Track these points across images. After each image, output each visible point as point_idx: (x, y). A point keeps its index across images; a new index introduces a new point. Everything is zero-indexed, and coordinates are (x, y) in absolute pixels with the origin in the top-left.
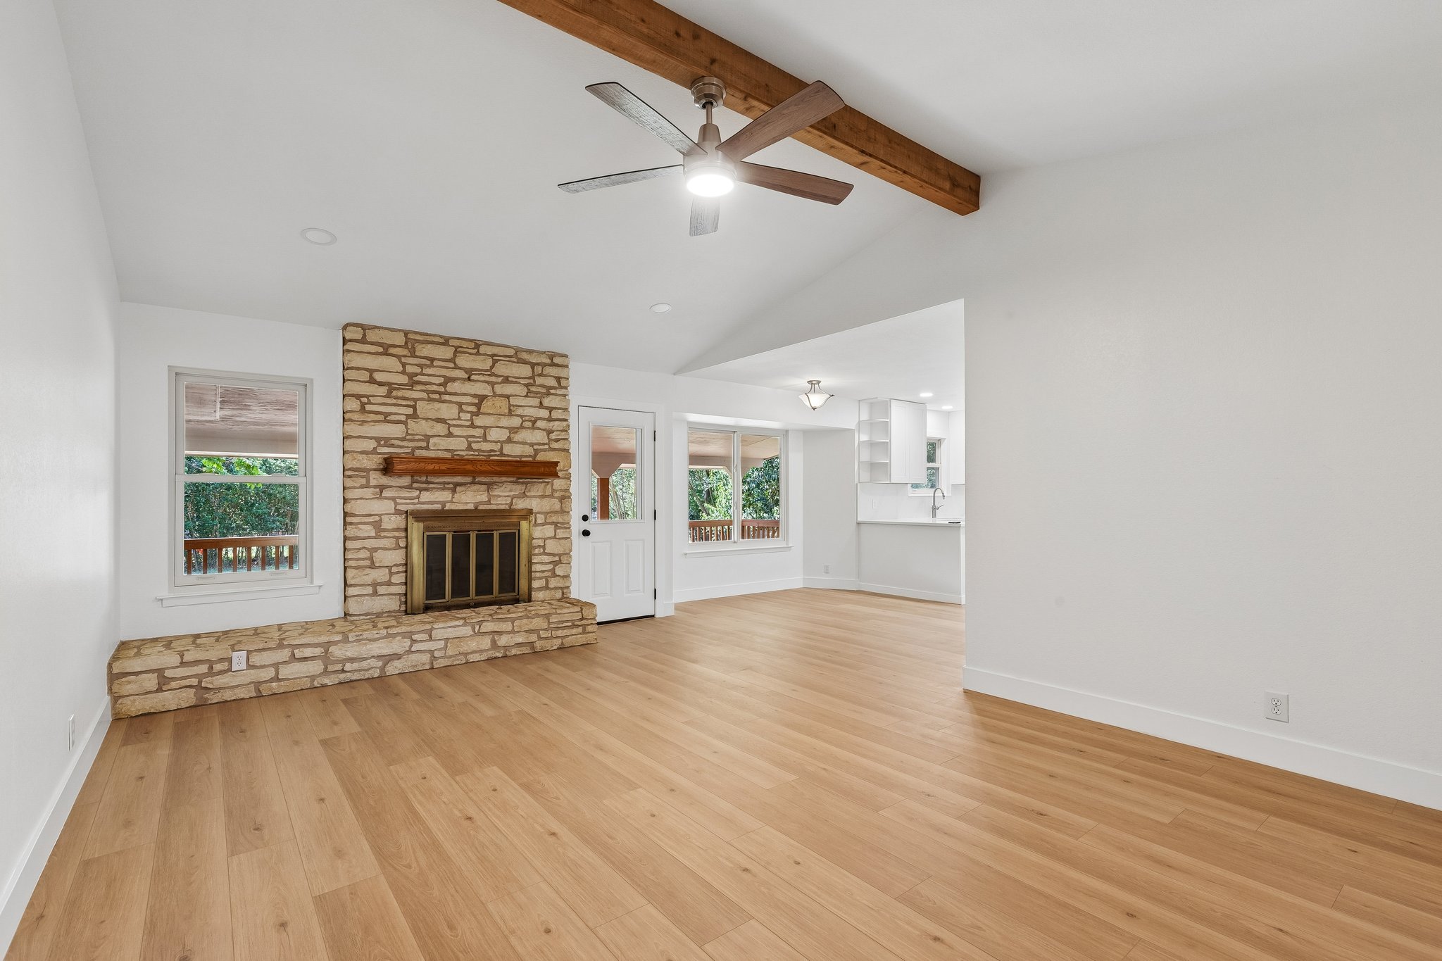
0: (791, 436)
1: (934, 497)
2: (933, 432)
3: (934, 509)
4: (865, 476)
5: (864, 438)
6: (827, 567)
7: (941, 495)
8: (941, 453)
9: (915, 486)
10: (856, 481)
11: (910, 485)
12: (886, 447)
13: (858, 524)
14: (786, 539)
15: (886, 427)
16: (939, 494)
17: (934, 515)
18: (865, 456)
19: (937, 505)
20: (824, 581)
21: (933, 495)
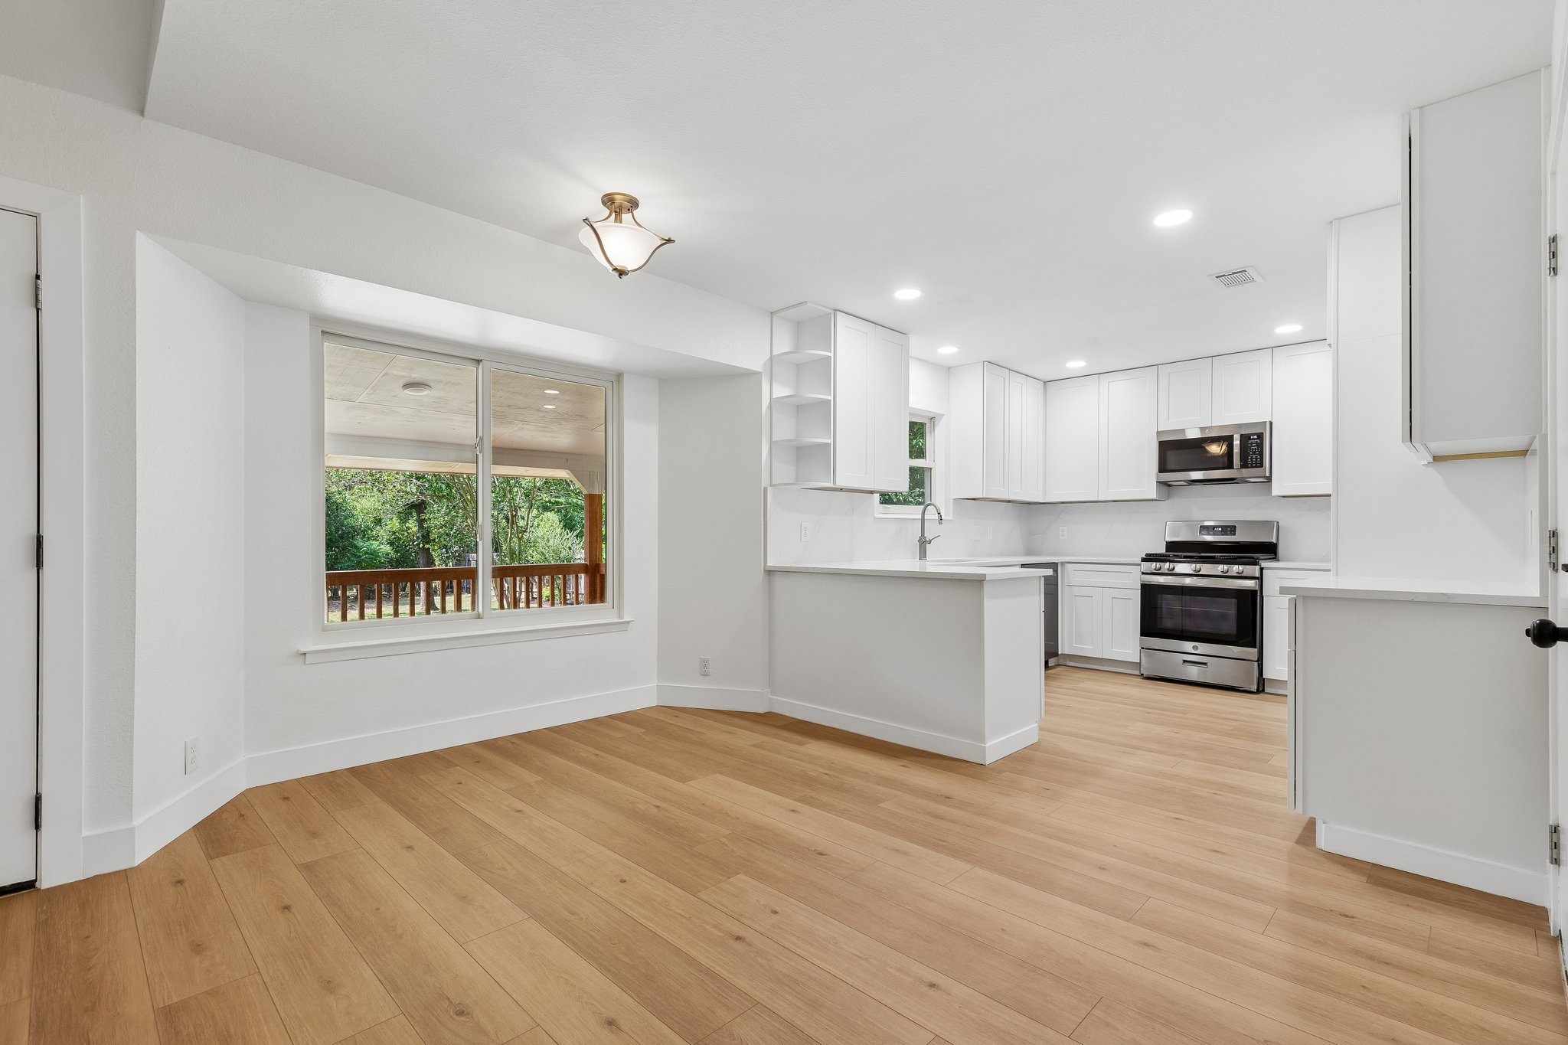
0: (628, 386)
1: (923, 520)
2: (921, 398)
3: (923, 543)
4: (785, 471)
5: (781, 391)
6: (705, 664)
7: (936, 517)
8: (934, 442)
9: (887, 499)
10: (765, 481)
11: (877, 497)
12: (824, 411)
13: (770, 572)
14: (619, 607)
15: (825, 369)
16: (931, 515)
17: (923, 555)
18: (785, 429)
19: (928, 536)
20: (699, 694)
21: (920, 517)
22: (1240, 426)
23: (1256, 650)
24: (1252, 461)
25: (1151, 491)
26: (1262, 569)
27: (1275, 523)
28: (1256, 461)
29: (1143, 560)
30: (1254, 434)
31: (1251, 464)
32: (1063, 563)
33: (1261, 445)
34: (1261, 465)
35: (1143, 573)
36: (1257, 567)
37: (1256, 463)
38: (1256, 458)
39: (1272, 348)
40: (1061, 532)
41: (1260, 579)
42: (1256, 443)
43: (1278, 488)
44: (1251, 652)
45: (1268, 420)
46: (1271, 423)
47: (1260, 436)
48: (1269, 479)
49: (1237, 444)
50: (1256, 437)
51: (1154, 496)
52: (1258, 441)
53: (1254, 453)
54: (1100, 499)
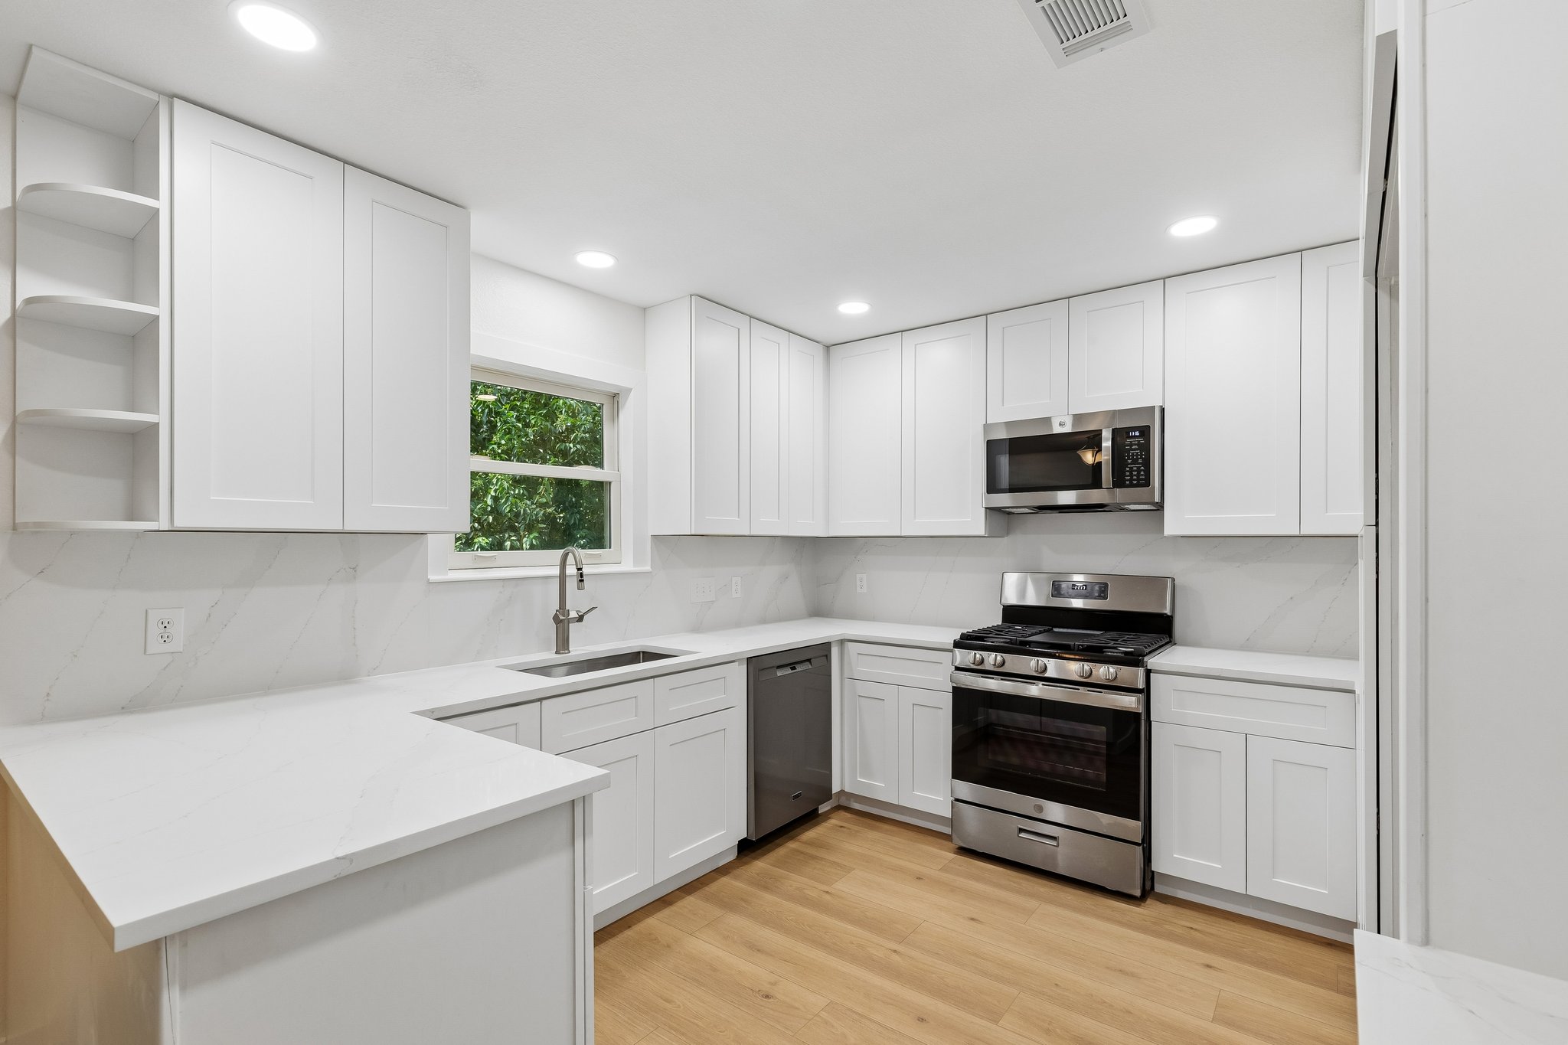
1: (564, 579)
3: (563, 619)
8: (621, 436)
11: (442, 539)
17: (561, 640)
21: (556, 571)
22: (1114, 414)
23: (1139, 823)
24: (1131, 475)
25: (977, 524)
26: (1148, 672)
27: (1169, 581)
28: (1138, 475)
29: (957, 645)
30: (1134, 429)
31: (1131, 480)
32: (842, 642)
33: (1146, 448)
34: (1147, 482)
35: (957, 669)
36: (1141, 671)
37: (1138, 479)
38: (1138, 469)
39: (1164, 279)
40: (858, 583)
41: (1146, 692)
42: (1139, 444)
43: (1174, 523)
44: (1131, 827)
45: (1158, 403)
46: (1163, 410)
47: (1145, 431)
48: (1160, 507)
49: (1106, 447)
50: (1137, 433)
51: (982, 533)
52: (1141, 440)
53: (1135, 462)
54: (903, 535)
